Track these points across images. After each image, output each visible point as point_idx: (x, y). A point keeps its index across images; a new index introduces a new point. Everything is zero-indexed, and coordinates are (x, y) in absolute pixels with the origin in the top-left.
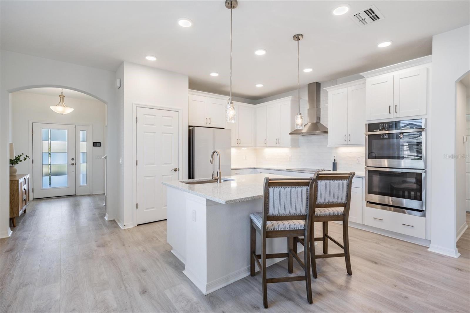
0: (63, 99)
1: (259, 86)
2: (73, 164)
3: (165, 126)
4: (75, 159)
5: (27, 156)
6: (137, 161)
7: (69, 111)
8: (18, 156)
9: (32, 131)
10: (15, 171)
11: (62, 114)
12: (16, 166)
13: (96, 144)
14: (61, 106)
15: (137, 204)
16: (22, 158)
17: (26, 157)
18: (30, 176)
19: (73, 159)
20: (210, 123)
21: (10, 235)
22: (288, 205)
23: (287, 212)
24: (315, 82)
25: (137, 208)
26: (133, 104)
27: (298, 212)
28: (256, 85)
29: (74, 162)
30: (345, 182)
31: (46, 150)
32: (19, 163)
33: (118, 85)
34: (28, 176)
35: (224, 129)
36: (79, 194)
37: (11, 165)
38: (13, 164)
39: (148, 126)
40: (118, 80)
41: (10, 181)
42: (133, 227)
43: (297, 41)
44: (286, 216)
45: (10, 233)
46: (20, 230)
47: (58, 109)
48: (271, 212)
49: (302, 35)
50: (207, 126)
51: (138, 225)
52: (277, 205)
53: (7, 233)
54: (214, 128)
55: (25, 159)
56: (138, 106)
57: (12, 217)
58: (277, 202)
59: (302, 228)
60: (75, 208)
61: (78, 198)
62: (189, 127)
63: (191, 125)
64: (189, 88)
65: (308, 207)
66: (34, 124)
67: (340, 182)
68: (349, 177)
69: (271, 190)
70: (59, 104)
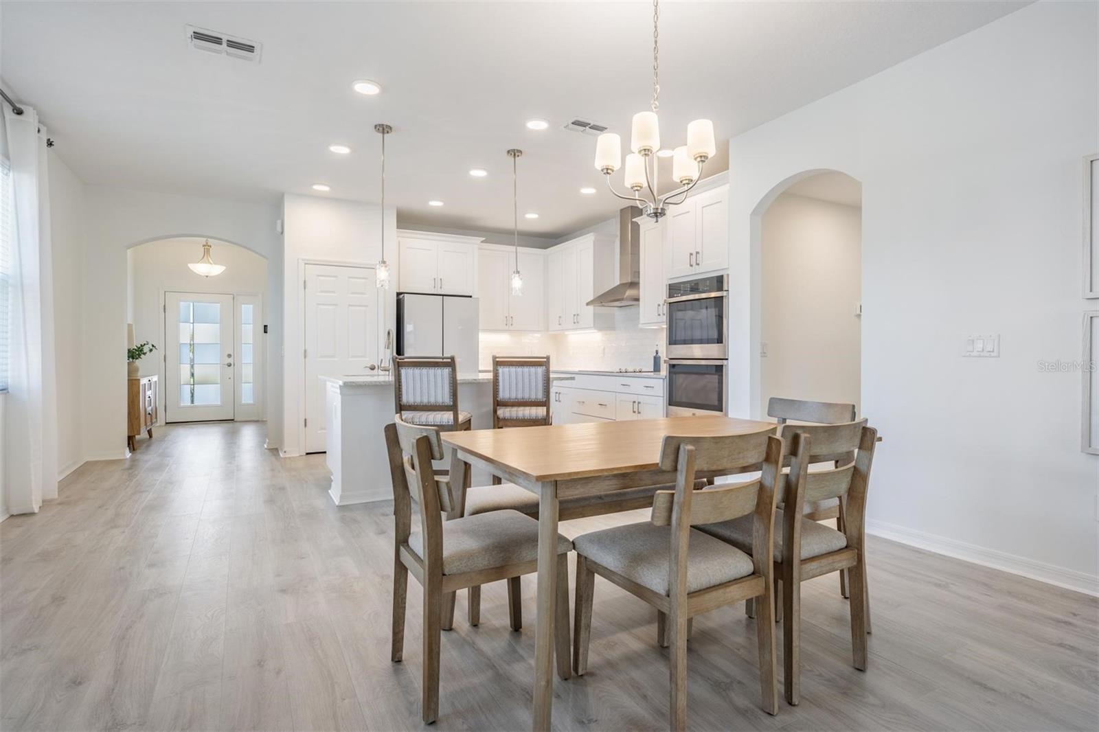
0: (208, 250)
1: (532, 216)
2: (229, 365)
3: (353, 293)
4: (232, 354)
5: (153, 346)
6: (305, 351)
7: (218, 269)
8: (141, 345)
9: (165, 306)
10: (137, 370)
11: (207, 276)
12: (138, 362)
14: (206, 262)
15: (305, 420)
16: (146, 349)
17: (151, 347)
18: (159, 379)
19: (229, 356)
20: (441, 288)
21: (128, 457)
22: (425, 391)
23: (425, 401)
24: (628, 207)
25: (305, 426)
26: (300, 261)
27: (440, 401)
28: (524, 214)
29: (230, 360)
31: (185, 339)
32: (142, 356)
33: (279, 229)
34: (155, 379)
35: (471, 297)
36: (239, 420)
37: (131, 360)
38: (133, 358)
39: (323, 294)
41: (128, 380)
42: (298, 455)
43: (513, 159)
44: (431, 405)
45: (128, 455)
46: (141, 453)
47: (202, 268)
48: (405, 400)
49: (521, 152)
50: (435, 293)
51: (307, 454)
52: (411, 391)
53: (124, 454)
54: (443, 295)
55: (151, 350)
56: (307, 262)
57: (130, 435)
58: (411, 386)
59: (450, 423)
60: (232, 439)
61: (237, 425)
62: (398, 294)
63: (401, 291)
64: (398, 228)
65: (454, 395)
66: (167, 293)
67: (533, 369)
68: (544, 363)
69: (403, 371)
70: (202, 260)
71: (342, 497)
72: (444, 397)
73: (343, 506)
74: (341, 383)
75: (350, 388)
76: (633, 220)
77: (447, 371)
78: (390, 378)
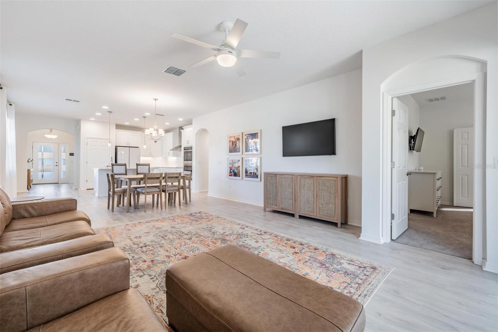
0: (52, 131)
2: (57, 166)
3: (102, 146)
6: (87, 162)
7: (55, 137)
9: (33, 146)
11: (51, 139)
13: (72, 154)
14: (50, 134)
15: (87, 180)
19: (57, 163)
20: (129, 145)
21: (28, 191)
22: (119, 171)
25: (87, 182)
26: (86, 137)
27: (123, 173)
29: (57, 164)
30: (148, 166)
31: (40, 157)
33: (79, 128)
35: (138, 147)
36: (60, 183)
39: (93, 146)
40: (79, 127)
42: (84, 189)
47: (49, 136)
49: (146, 117)
50: (127, 146)
51: (87, 189)
52: (115, 171)
53: (26, 190)
54: (129, 147)
56: (88, 138)
57: (28, 185)
60: (58, 188)
62: (116, 146)
63: (117, 145)
64: (116, 129)
65: (126, 172)
66: (33, 143)
67: (146, 166)
68: (149, 165)
69: (114, 167)
70: (49, 134)
71: (98, 195)
72: (124, 172)
73: (99, 197)
74: (98, 169)
75: (101, 170)
76: (180, 130)
77: (124, 166)
78: (111, 168)
